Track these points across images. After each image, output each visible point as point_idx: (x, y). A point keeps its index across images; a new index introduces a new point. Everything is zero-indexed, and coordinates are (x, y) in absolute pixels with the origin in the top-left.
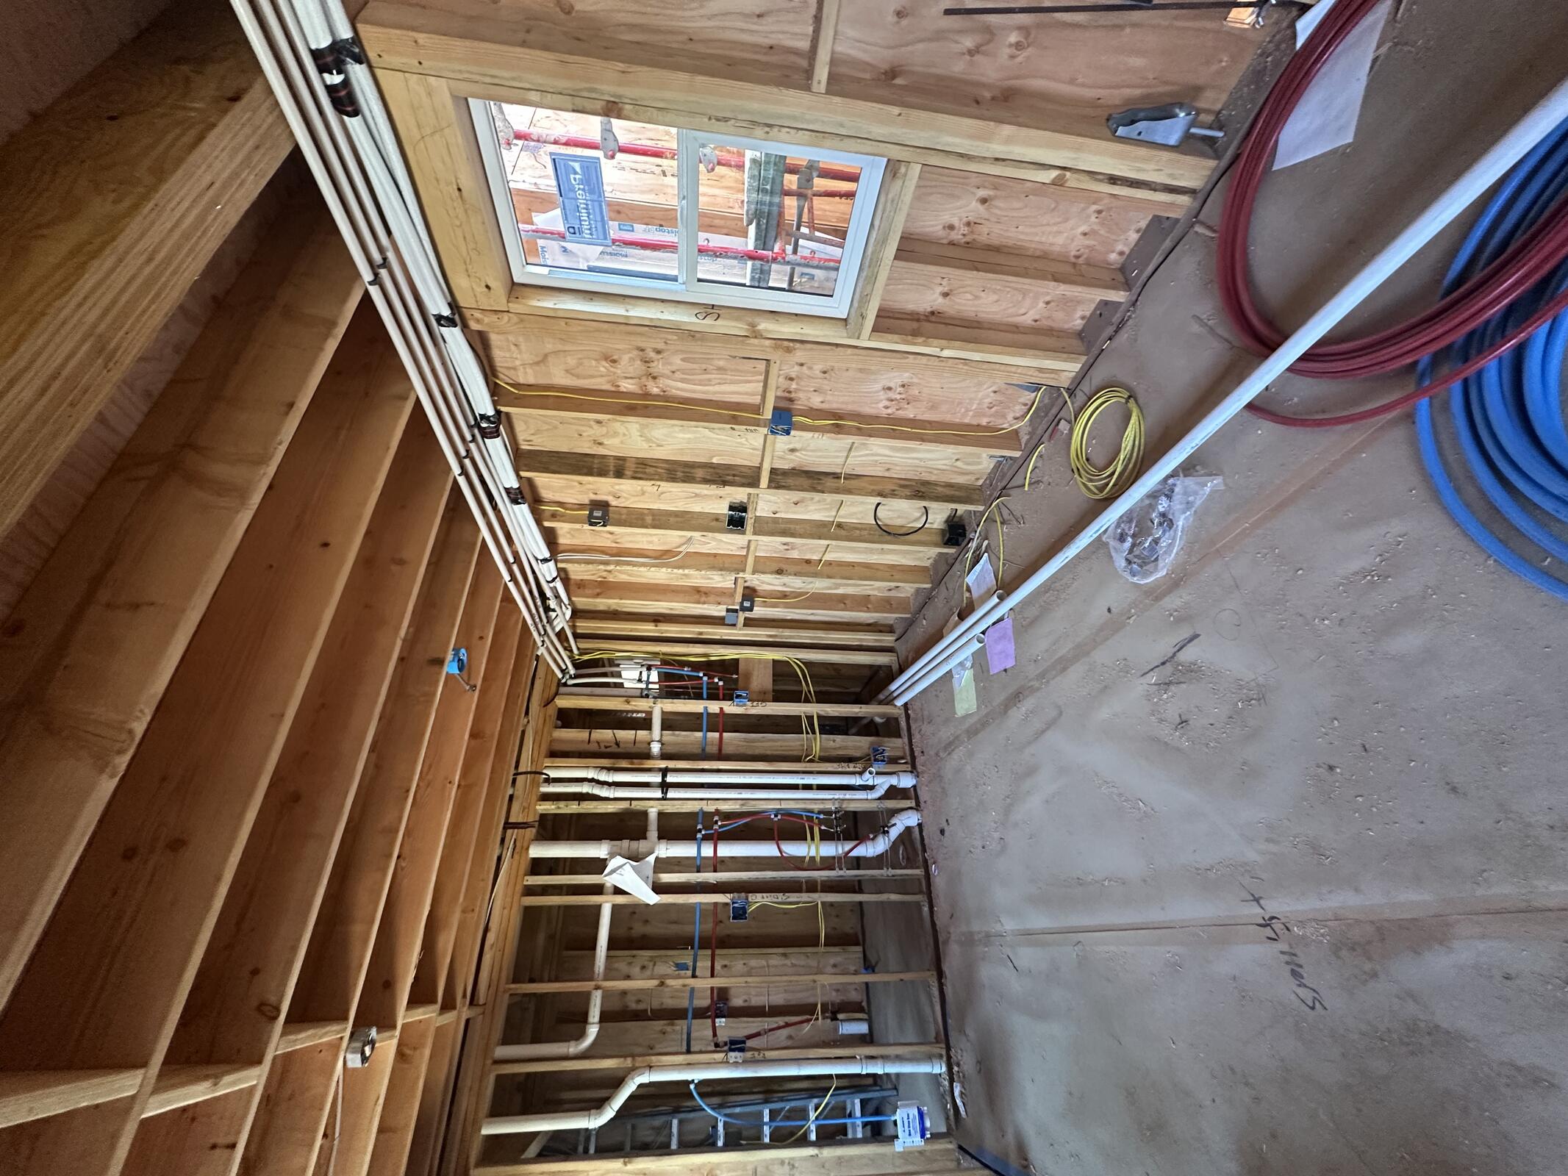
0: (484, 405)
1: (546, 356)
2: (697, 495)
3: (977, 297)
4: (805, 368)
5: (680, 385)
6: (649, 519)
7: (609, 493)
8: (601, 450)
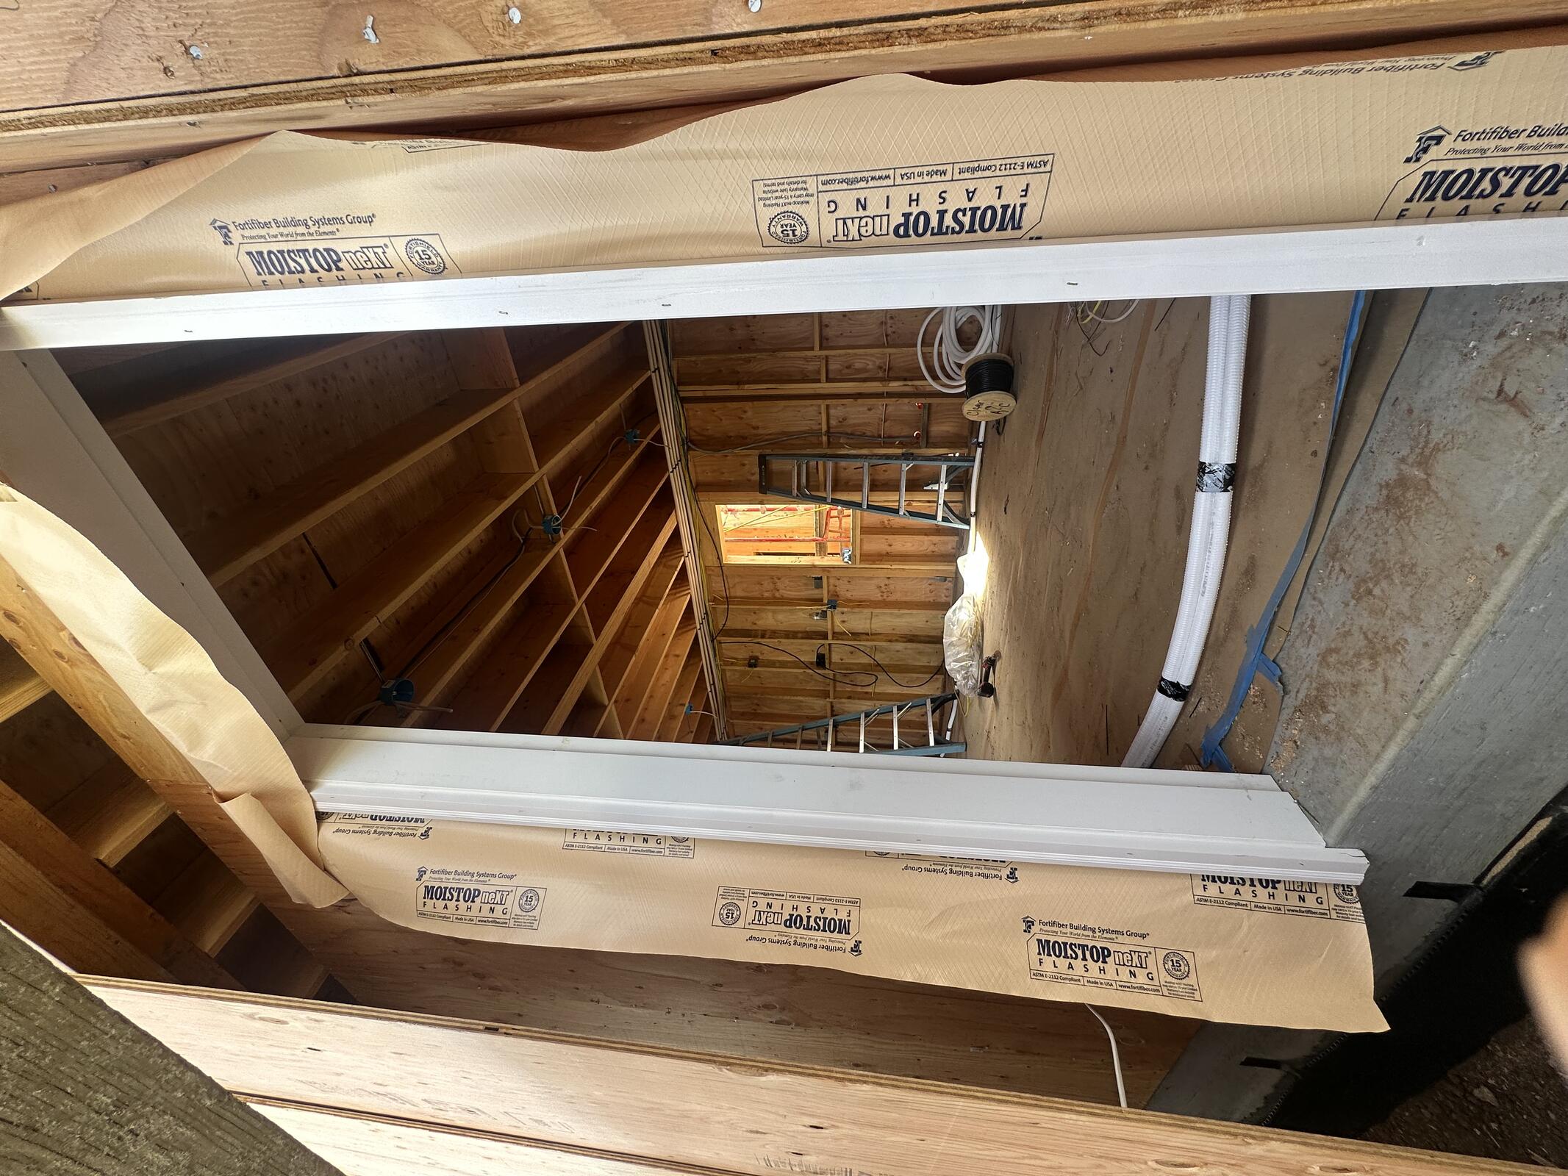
2: (801, 650)
4: (840, 581)
5: (788, 593)
6: (777, 665)
7: (759, 652)
8: (755, 627)
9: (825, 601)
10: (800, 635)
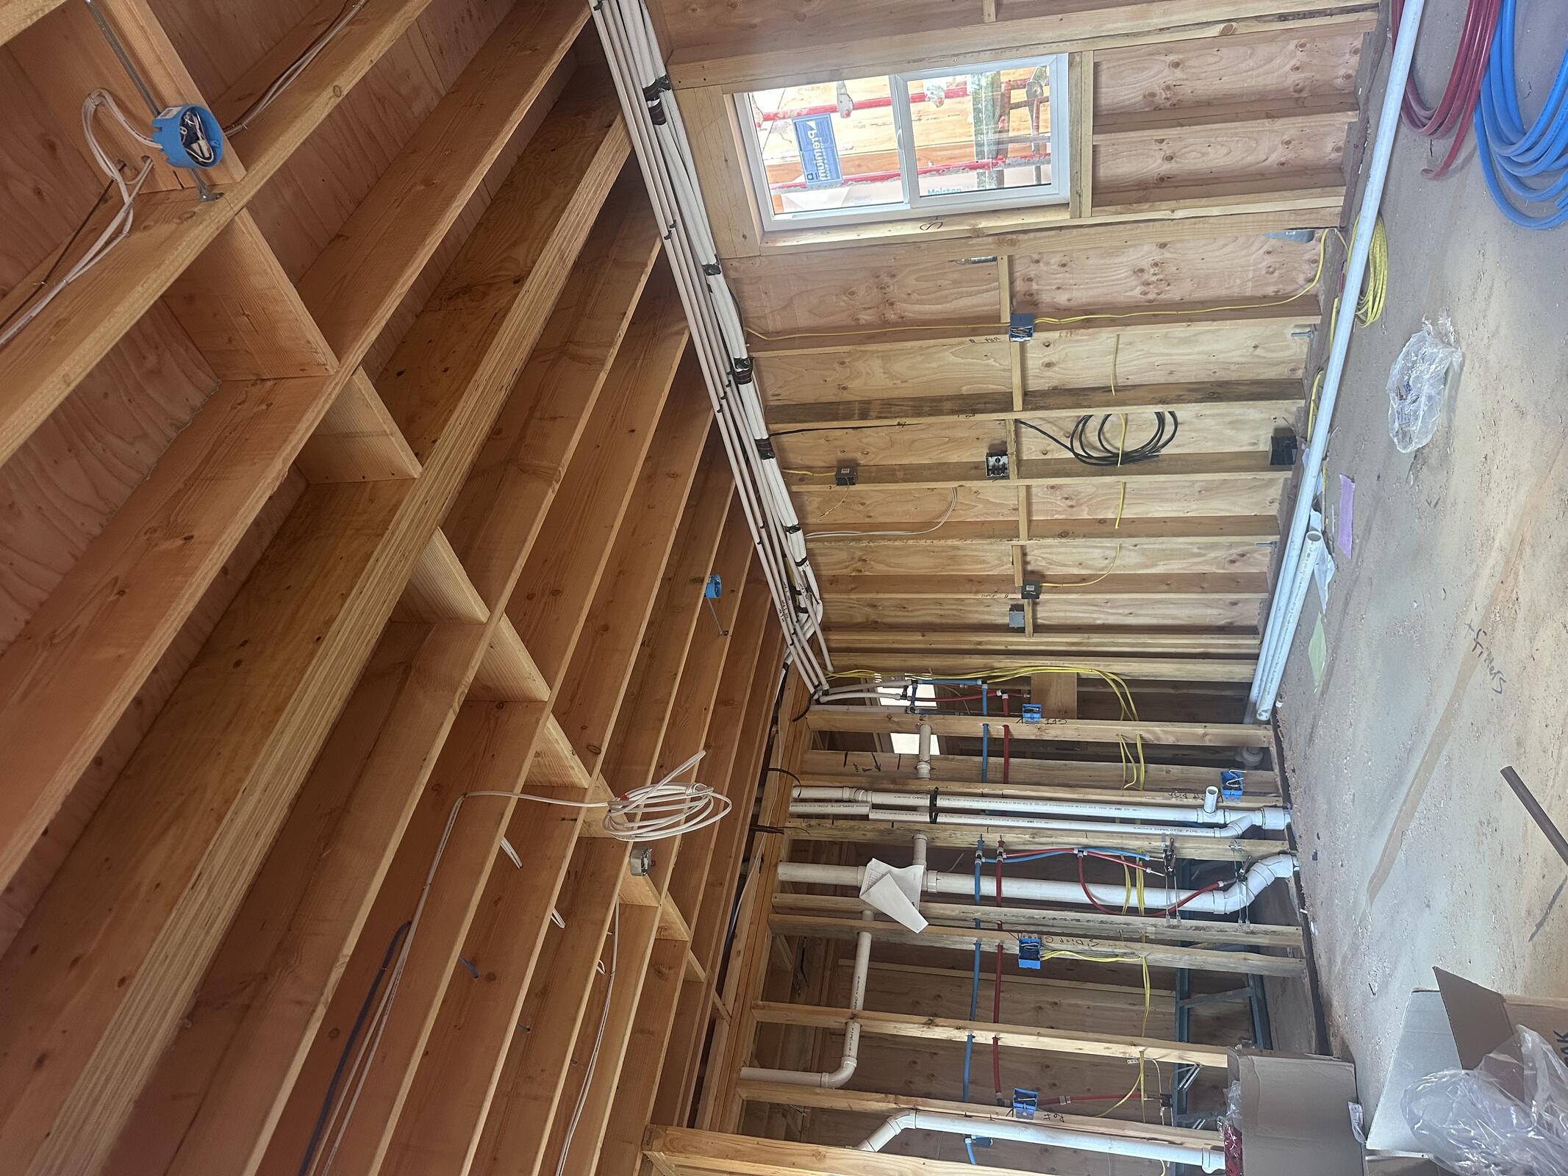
0: (739, 351)
1: (791, 299)
2: (951, 440)
3: (1203, 154)
4: (1041, 264)
5: (917, 307)
6: (900, 474)
7: (858, 449)
8: (846, 396)
9: (1006, 318)
10: (948, 406)
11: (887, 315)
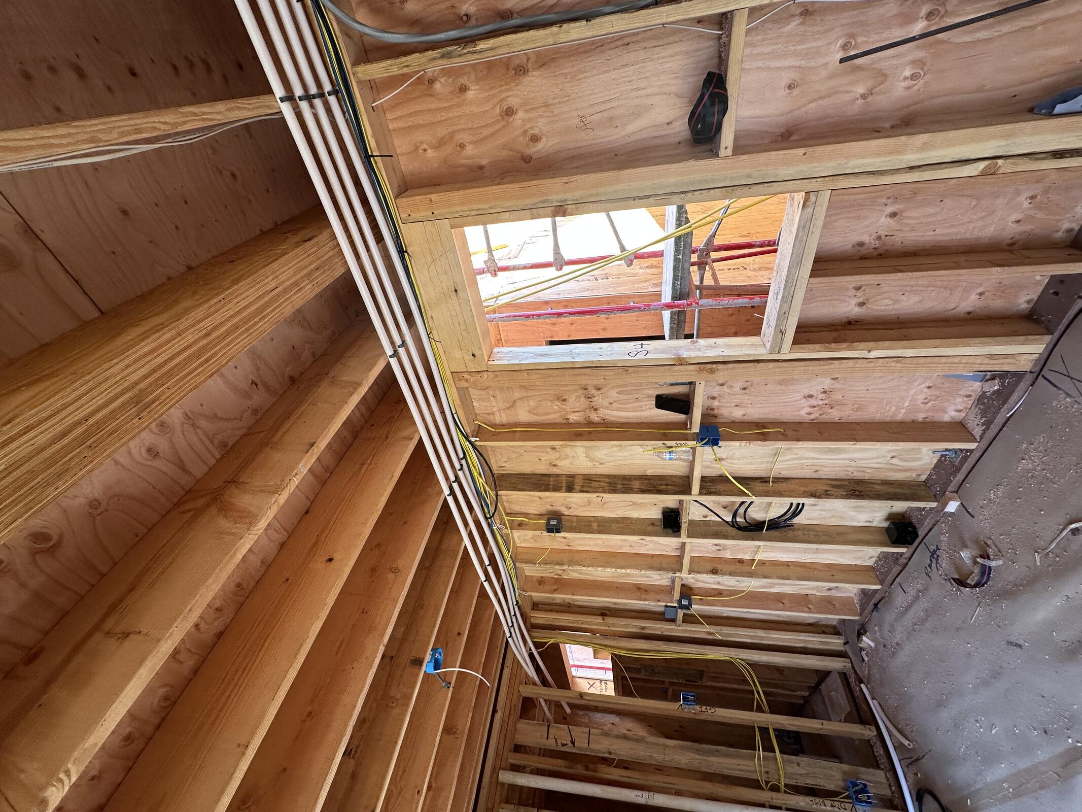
2: (634, 504)
3: (898, 301)
5: (616, 413)
6: (595, 526)
7: (563, 505)
10: (636, 484)
11: (592, 417)
